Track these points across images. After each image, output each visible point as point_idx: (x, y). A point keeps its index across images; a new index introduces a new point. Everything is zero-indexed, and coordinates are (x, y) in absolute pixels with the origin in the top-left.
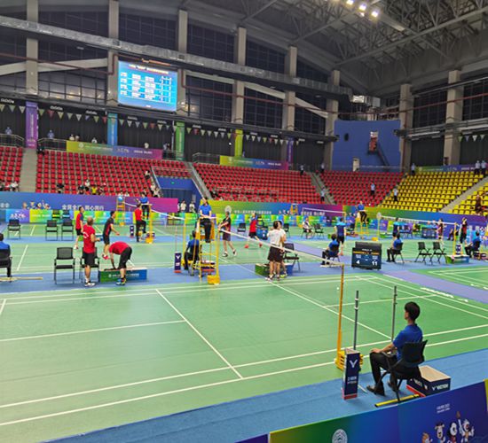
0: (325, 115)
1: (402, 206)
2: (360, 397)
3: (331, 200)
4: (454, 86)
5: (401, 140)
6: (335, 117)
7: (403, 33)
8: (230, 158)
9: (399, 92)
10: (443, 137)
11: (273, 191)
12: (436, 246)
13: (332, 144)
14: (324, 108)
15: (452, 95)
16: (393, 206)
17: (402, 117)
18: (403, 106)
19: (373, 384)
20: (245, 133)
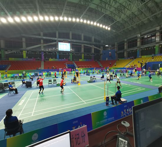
0: (100, 49)
2: (109, 105)
3: (102, 67)
4: (126, 42)
5: (116, 54)
6: (102, 50)
7: (115, 32)
8: (81, 60)
9: (115, 44)
10: (124, 52)
11: (90, 65)
12: (124, 74)
13: (102, 55)
14: (100, 48)
15: (125, 44)
16: (115, 67)
17: (116, 49)
18: (116, 47)
20: (84, 54)
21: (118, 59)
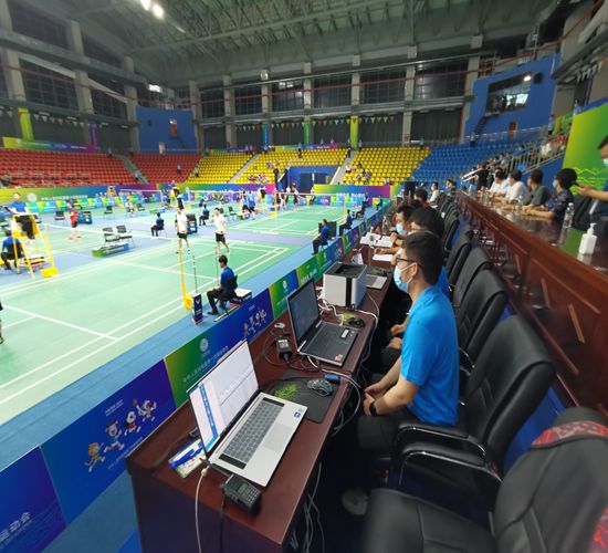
0: (124, 100)
1: (203, 181)
2: (205, 320)
4: (228, 88)
5: (196, 128)
6: (135, 103)
7: (185, 35)
8: (18, 141)
9: (188, 87)
10: (225, 127)
11: (84, 175)
13: (137, 129)
14: (123, 93)
15: (227, 95)
17: (193, 109)
18: (193, 99)
19: (211, 310)
20: (32, 112)
21: (207, 150)
